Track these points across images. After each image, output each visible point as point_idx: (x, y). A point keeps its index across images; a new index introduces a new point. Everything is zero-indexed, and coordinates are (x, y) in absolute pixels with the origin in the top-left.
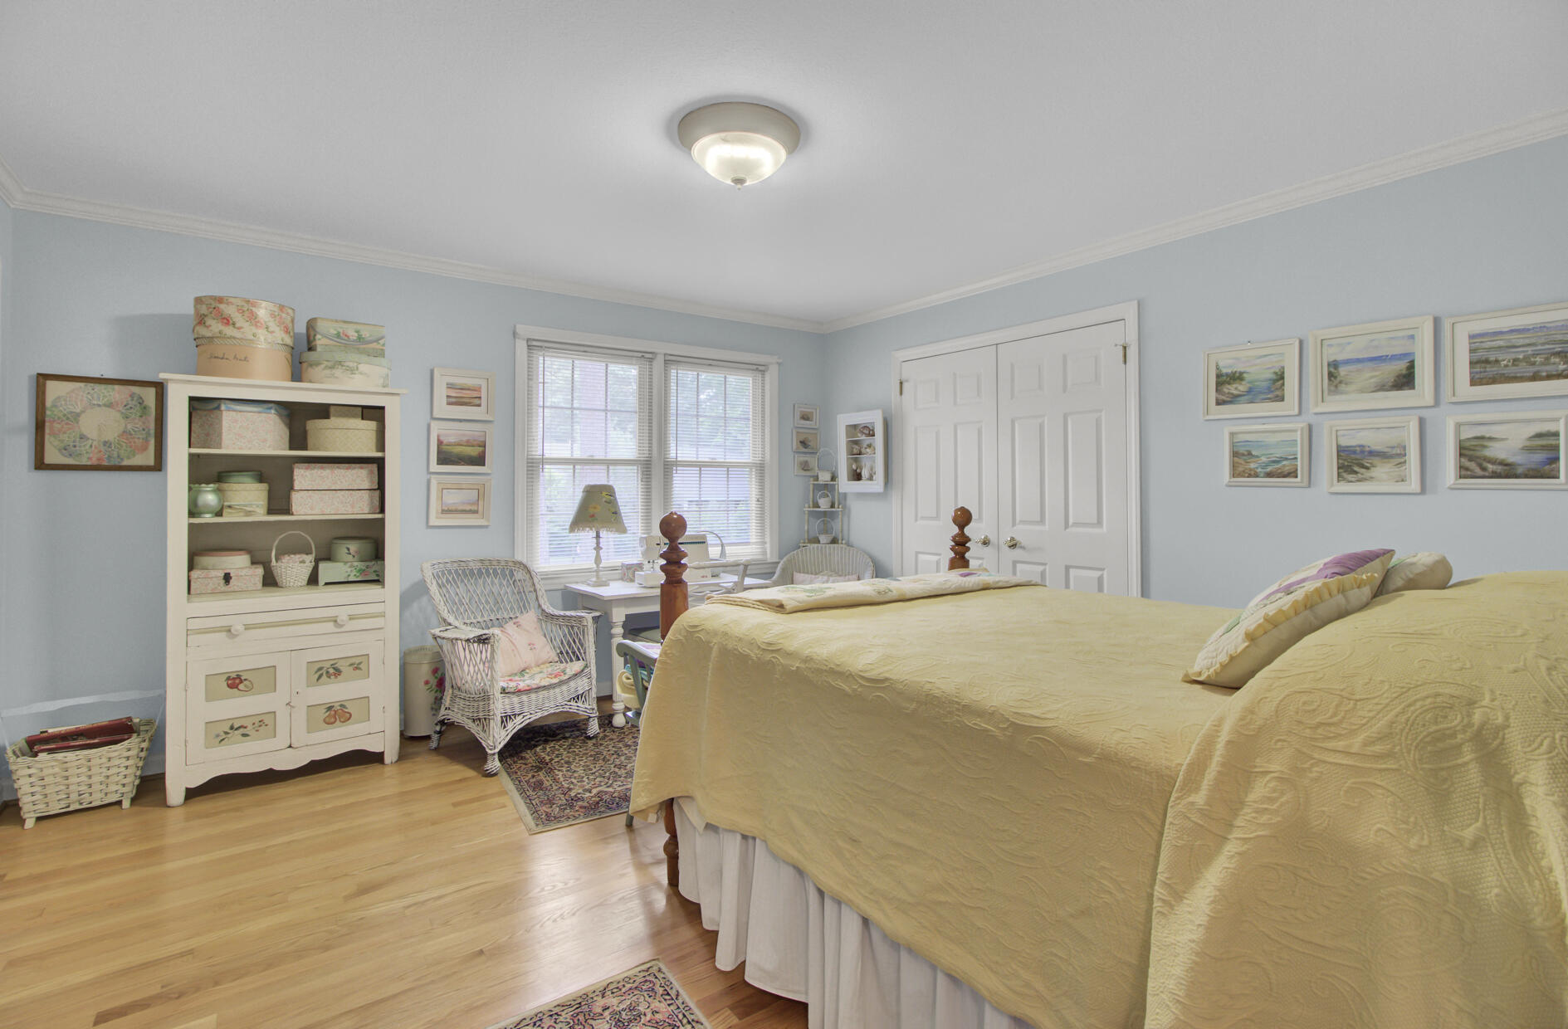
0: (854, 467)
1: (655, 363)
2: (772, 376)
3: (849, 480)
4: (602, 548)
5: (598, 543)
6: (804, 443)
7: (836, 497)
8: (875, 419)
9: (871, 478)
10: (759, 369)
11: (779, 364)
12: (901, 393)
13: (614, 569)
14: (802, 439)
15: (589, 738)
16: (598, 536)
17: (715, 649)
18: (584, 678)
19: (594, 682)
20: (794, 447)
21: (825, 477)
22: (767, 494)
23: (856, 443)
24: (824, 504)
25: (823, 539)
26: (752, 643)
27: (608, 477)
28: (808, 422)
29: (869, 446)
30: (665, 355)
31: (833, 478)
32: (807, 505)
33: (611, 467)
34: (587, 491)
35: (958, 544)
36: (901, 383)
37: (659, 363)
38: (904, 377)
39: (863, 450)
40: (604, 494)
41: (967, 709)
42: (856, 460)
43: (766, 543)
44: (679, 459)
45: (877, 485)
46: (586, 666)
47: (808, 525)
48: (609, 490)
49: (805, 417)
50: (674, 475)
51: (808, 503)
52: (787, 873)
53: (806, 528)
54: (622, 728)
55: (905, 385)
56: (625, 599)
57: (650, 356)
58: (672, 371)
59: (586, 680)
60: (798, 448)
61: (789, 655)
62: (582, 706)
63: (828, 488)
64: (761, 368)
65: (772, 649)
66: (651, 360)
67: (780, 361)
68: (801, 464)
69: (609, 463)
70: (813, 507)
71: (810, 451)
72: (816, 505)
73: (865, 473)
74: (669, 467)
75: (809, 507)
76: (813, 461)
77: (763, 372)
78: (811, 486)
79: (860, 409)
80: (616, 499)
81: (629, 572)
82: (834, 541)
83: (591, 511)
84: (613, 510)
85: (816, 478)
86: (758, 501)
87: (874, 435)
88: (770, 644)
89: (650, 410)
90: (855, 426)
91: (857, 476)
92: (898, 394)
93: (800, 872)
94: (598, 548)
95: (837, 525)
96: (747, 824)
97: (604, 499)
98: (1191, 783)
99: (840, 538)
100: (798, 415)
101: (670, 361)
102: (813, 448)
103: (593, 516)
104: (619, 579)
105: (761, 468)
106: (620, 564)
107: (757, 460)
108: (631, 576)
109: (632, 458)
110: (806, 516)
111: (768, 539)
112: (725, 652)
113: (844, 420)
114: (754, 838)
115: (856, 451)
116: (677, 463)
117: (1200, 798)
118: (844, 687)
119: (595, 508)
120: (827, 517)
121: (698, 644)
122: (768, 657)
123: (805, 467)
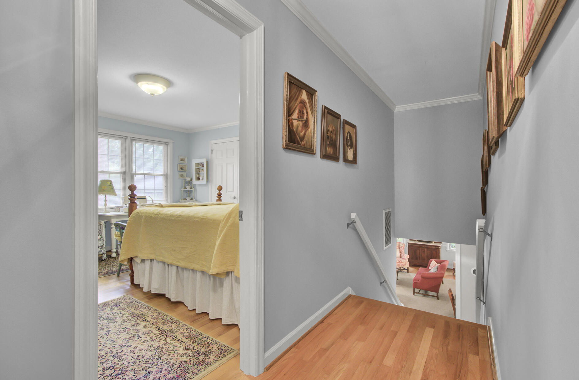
0: (198, 176)
1: (127, 140)
2: (170, 146)
3: (196, 180)
4: (107, 201)
5: (106, 199)
6: (181, 168)
7: (192, 186)
8: (204, 161)
9: (203, 180)
10: (166, 144)
11: (173, 142)
12: (212, 154)
13: (112, 208)
14: (180, 167)
15: (103, 260)
16: (106, 197)
17: (144, 217)
18: (101, 241)
19: (105, 242)
20: (178, 170)
21: (188, 179)
22: (169, 185)
23: (199, 168)
24: (188, 188)
25: (188, 199)
26: (153, 214)
27: (109, 178)
28: (183, 162)
29: (202, 169)
30: (131, 137)
31: (191, 180)
32: (182, 188)
33: (110, 174)
34: (101, 182)
35: (219, 195)
36: (212, 151)
37: (128, 141)
38: (213, 149)
39: (200, 171)
40: (108, 183)
41: (195, 218)
42: (198, 174)
43: (168, 200)
44: (136, 172)
45: (204, 182)
46: (102, 237)
47: (183, 195)
48: (110, 182)
49: (182, 160)
50: (135, 177)
51: (183, 188)
52: (161, 264)
53: (182, 195)
54: (115, 257)
55: (213, 151)
56: (116, 216)
57: (125, 137)
58: (134, 143)
59: (101, 242)
60: (179, 170)
61: (162, 214)
62: (101, 250)
63: (190, 183)
64: (166, 143)
65: (158, 214)
66: (125, 139)
67: (173, 141)
68: (181, 175)
69: (109, 173)
70: (185, 189)
71: (184, 171)
72: (186, 188)
73: (201, 178)
74: (132, 175)
75: (183, 189)
76: (185, 174)
77: (167, 145)
78: (184, 182)
79: (200, 158)
80: (112, 185)
81: (118, 209)
82: (191, 199)
83: (103, 188)
84: (112, 188)
85: (186, 179)
86: (165, 186)
87: (203, 166)
88: (157, 213)
89: (125, 154)
90: (198, 163)
91: (199, 179)
92: (211, 154)
93: (164, 263)
94: (106, 201)
95: (193, 194)
96: (152, 257)
97: (108, 185)
98: (223, 221)
99: (193, 198)
100: (179, 160)
101: (133, 139)
102: (185, 170)
103: (104, 190)
104: (114, 212)
105: (166, 176)
106: (114, 207)
107: (165, 174)
108: (118, 210)
109: (118, 171)
110: (182, 192)
111: (169, 199)
112: (146, 217)
113: (194, 162)
114: (153, 260)
115: (198, 171)
116: (136, 174)
117: (223, 223)
118: (173, 219)
119: (104, 187)
120: (189, 192)
121: (139, 216)
122: (157, 216)
123: (182, 176)
